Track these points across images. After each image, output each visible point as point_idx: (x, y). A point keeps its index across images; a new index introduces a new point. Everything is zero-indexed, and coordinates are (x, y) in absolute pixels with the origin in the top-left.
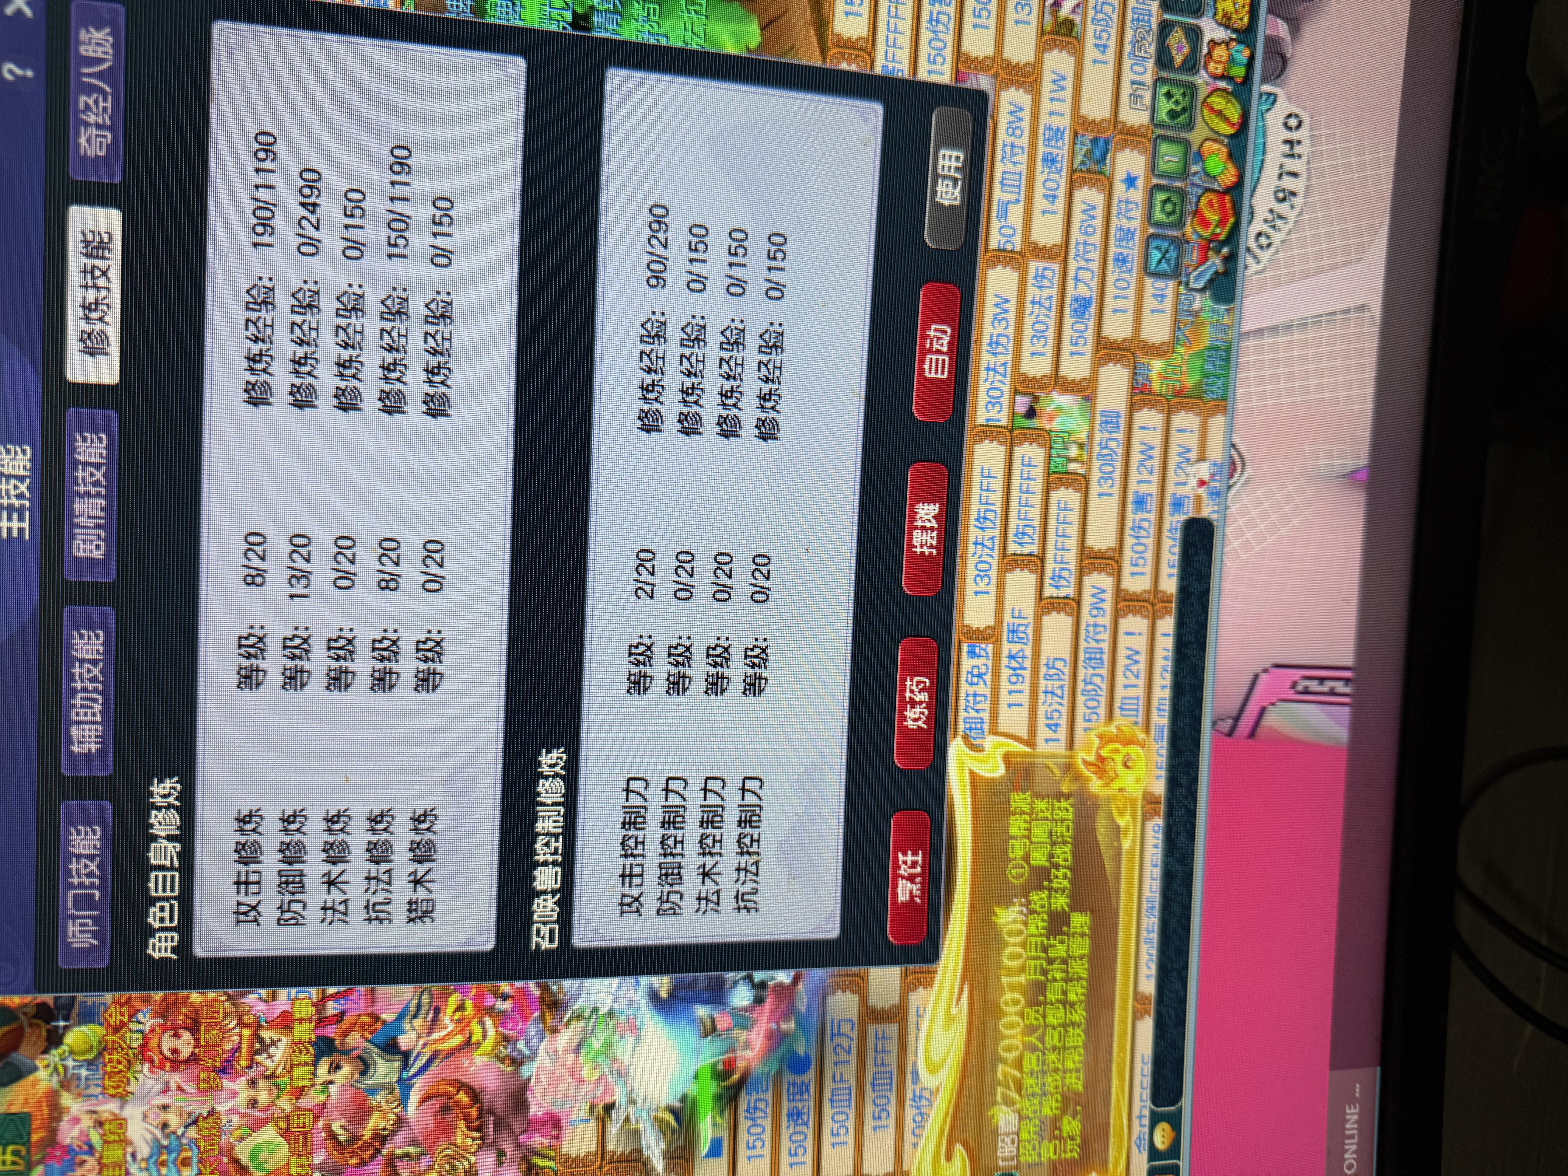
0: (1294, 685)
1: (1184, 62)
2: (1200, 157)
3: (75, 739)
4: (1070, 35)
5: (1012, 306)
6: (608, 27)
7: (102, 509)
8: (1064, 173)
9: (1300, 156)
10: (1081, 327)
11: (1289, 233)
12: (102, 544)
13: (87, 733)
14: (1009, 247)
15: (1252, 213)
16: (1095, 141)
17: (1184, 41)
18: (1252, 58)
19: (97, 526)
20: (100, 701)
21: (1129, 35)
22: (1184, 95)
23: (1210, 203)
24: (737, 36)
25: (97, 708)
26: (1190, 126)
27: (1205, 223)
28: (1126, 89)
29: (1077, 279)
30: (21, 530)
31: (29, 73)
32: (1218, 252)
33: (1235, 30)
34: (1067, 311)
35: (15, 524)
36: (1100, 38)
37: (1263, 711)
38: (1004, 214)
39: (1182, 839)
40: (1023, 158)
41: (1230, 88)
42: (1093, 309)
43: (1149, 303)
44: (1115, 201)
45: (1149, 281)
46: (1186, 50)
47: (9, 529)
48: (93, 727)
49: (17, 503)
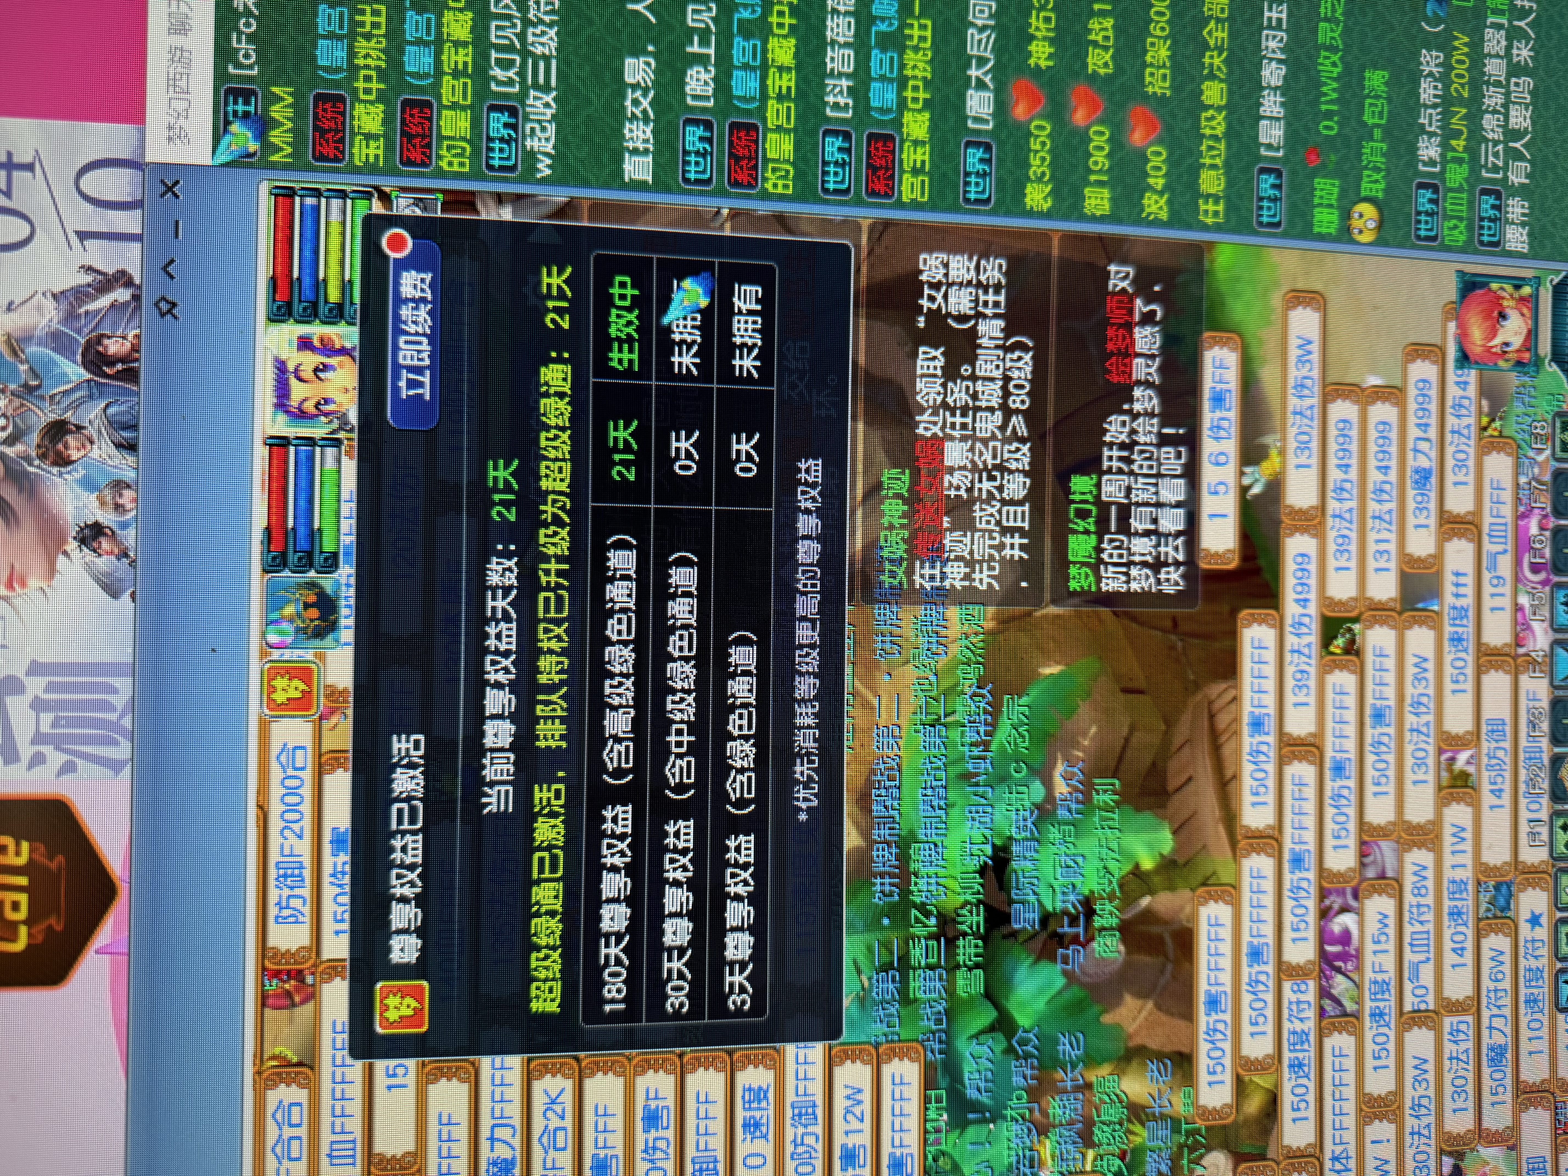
4: (1466, 786)
5: (1430, 1066)
6: (1028, 855)
8: (1470, 924)
10: (1498, 1075)
14: (1423, 1007)
16: (1497, 887)
21: (1523, 775)
24: (1149, 844)
28: (1524, 828)
29: (1491, 1028)
34: (1484, 1061)
36: (1495, 783)
38: (1417, 976)
40: (1430, 917)
42: (1509, 1055)
44: (1521, 943)
45: (1561, 1018)
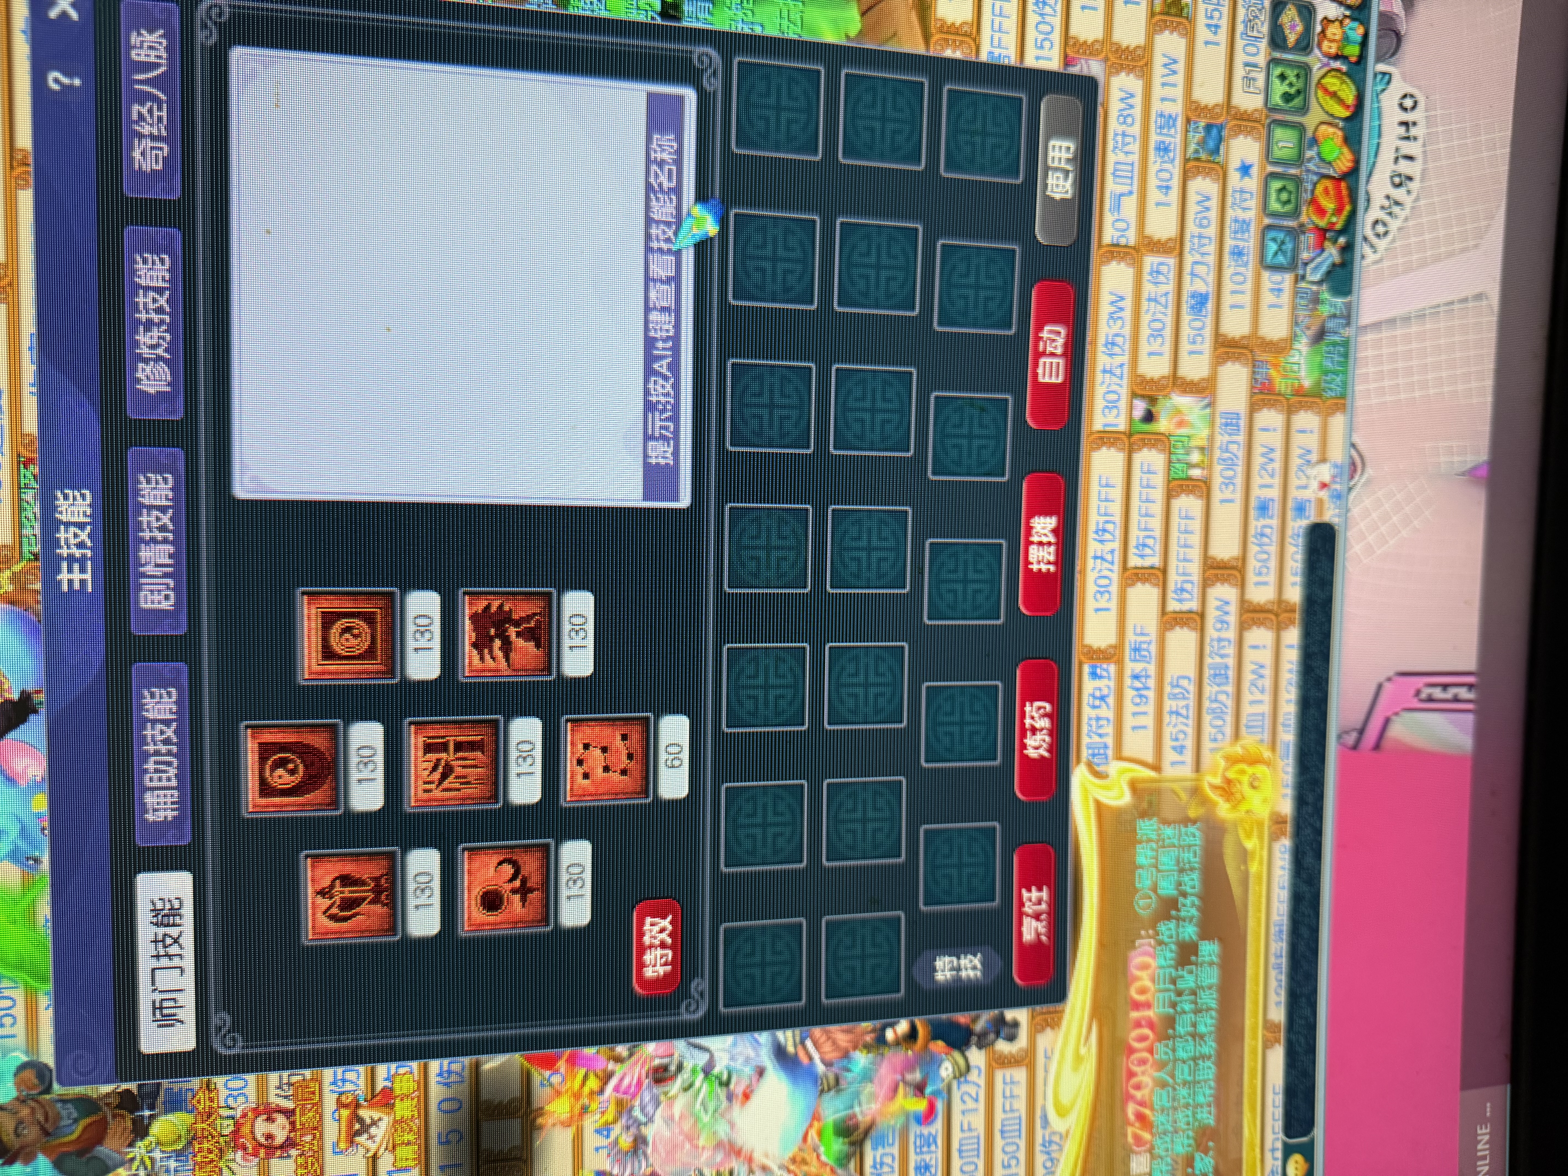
0: (1418, 693)
1: (1298, 41)
2: (1315, 141)
3: (149, 806)
4: (1181, 16)
5: (1128, 304)
6: (701, 16)
7: (171, 556)
8: (1177, 162)
9: (1415, 139)
10: (1198, 324)
11: (1406, 219)
12: (172, 594)
13: (162, 800)
14: (1123, 241)
15: (1368, 200)
16: (1209, 127)
17: (1297, 19)
18: (1366, 36)
19: (166, 575)
20: (175, 764)
21: (1241, 13)
22: (1298, 76)
23: (1326, 191)
24: (835, 22)
25: (172, 772)
26: (1304, 109)
27: (1321, 212)
28: (1239, 72)
29: (1193, 274)
30: (83, 582)
31: (77, 82)
32: (1335, 242)
33: (1349, 7)
34: (1185, 308)
35: (76, 576)
36: (1211, 17)
37: (1387, 721)
38: (1118, 207)
39: (1309, 860)
40: (1135, 147)
41: (1344, 68)
42: (1210, 305)
43: (1267, 298)
44: (1229, 191)
45: (1266, 274)
46: (1300, 28)
47: (70, 582)
48: (169, 792)
49: (77, 553)
